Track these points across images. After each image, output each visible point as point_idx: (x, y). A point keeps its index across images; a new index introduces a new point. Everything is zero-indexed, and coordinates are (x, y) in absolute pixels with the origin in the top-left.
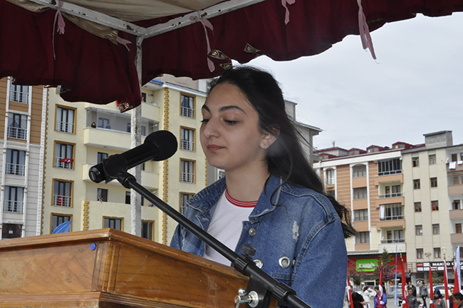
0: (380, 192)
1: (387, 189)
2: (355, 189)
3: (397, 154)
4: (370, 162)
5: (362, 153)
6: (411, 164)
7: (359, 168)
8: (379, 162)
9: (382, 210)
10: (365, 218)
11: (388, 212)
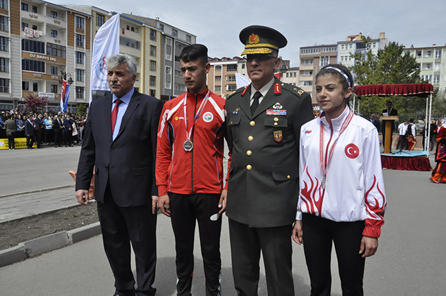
0: (227, 78)
1: (230, 78)
2: (216, 77)
3: (236, 62)
4: (223, 65)
5: (220, 60)
6: (241, 67)
7: (218, 67)
8: (228, 65)
9: (227, 86)
10: (220, 90)
11: (229, 88)
